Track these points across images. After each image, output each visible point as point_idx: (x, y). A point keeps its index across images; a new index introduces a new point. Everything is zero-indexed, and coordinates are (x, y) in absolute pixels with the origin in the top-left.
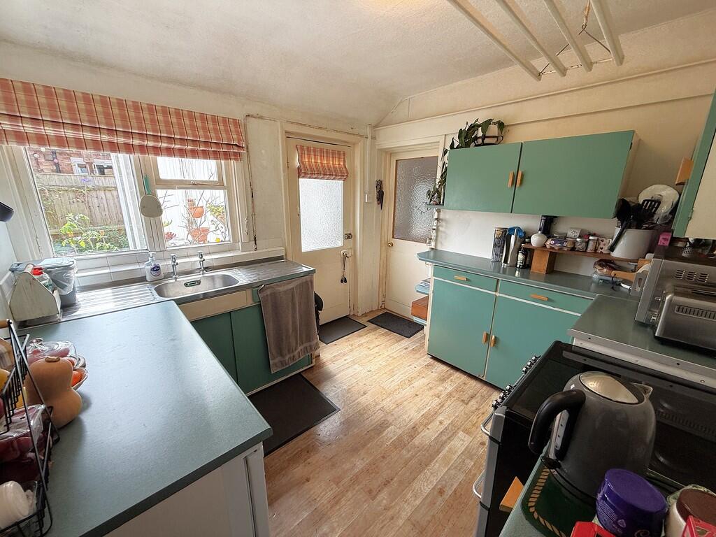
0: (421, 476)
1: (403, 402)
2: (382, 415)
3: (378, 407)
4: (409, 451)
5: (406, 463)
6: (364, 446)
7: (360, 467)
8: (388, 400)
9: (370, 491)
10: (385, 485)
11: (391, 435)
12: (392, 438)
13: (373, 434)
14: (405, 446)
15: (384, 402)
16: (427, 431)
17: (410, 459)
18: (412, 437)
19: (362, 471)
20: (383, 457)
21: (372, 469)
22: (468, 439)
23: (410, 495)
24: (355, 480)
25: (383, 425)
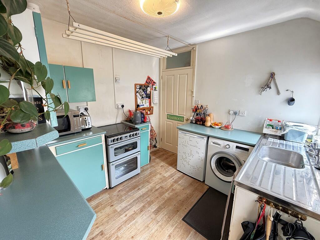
0: (144, 192)
1: (144, 230)
2: (158, 218)
3: (160, 224)
4: (147, 200)
5: (148, 196)
6: (166, 201)
7: (166, 194)
8: (153, 231)
9: (162, 188)
10: (157, 190)
11: (153, 207)
12: (153, 205)
13: (162, 206)
14: (148, 202)
15: (156, 228)
16: (135, 210)
17: (147, 198)
18: (144, 207)
19: (165, 193)
20: (157, 197)
21: (162, 194)
22: (116, 208)
23: (149, 188)
24: (167, 190)
25: (157, 212)
